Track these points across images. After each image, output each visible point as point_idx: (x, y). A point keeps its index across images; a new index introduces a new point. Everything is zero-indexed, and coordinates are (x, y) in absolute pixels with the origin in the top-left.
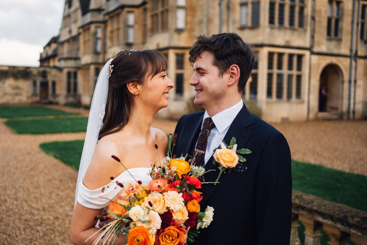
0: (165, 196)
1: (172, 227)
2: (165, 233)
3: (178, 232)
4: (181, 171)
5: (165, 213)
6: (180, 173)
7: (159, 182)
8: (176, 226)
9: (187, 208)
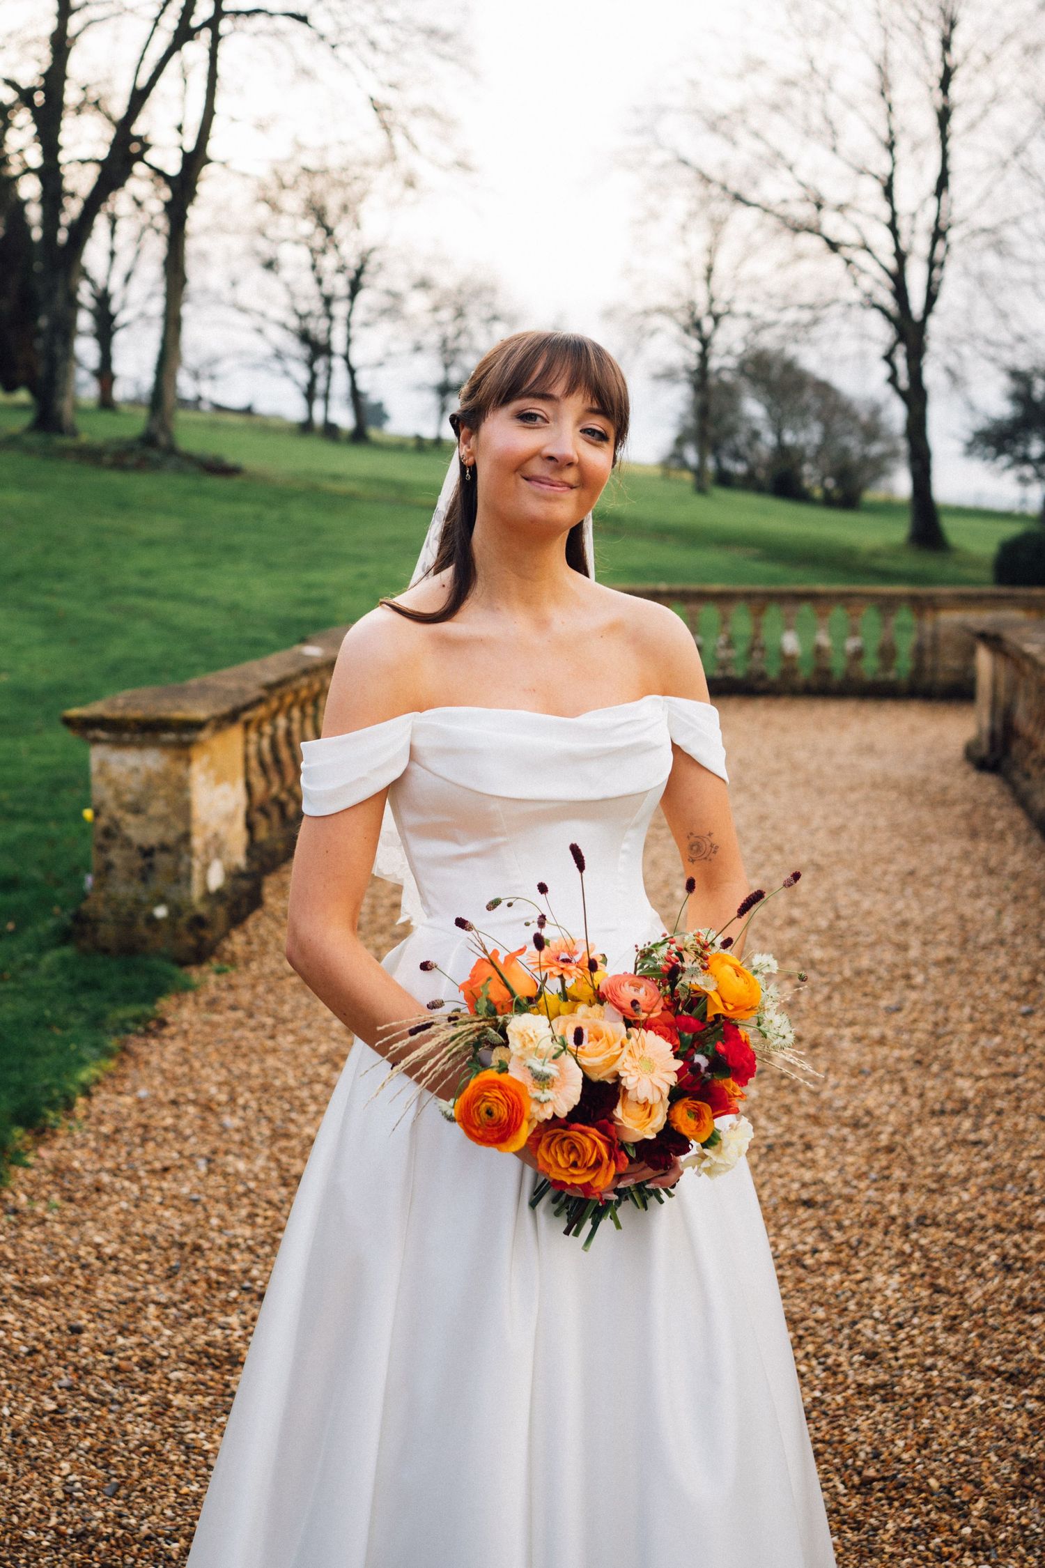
0: (633, 1039)
1: (594, 1132)
2: (567, 1133)
3: (602, 1157)
4: (723, 1001)
5: (602, 1084)
6: (716, 1006)
7: (642, 991)
8: (610, 1137)
9: (670, 1108)
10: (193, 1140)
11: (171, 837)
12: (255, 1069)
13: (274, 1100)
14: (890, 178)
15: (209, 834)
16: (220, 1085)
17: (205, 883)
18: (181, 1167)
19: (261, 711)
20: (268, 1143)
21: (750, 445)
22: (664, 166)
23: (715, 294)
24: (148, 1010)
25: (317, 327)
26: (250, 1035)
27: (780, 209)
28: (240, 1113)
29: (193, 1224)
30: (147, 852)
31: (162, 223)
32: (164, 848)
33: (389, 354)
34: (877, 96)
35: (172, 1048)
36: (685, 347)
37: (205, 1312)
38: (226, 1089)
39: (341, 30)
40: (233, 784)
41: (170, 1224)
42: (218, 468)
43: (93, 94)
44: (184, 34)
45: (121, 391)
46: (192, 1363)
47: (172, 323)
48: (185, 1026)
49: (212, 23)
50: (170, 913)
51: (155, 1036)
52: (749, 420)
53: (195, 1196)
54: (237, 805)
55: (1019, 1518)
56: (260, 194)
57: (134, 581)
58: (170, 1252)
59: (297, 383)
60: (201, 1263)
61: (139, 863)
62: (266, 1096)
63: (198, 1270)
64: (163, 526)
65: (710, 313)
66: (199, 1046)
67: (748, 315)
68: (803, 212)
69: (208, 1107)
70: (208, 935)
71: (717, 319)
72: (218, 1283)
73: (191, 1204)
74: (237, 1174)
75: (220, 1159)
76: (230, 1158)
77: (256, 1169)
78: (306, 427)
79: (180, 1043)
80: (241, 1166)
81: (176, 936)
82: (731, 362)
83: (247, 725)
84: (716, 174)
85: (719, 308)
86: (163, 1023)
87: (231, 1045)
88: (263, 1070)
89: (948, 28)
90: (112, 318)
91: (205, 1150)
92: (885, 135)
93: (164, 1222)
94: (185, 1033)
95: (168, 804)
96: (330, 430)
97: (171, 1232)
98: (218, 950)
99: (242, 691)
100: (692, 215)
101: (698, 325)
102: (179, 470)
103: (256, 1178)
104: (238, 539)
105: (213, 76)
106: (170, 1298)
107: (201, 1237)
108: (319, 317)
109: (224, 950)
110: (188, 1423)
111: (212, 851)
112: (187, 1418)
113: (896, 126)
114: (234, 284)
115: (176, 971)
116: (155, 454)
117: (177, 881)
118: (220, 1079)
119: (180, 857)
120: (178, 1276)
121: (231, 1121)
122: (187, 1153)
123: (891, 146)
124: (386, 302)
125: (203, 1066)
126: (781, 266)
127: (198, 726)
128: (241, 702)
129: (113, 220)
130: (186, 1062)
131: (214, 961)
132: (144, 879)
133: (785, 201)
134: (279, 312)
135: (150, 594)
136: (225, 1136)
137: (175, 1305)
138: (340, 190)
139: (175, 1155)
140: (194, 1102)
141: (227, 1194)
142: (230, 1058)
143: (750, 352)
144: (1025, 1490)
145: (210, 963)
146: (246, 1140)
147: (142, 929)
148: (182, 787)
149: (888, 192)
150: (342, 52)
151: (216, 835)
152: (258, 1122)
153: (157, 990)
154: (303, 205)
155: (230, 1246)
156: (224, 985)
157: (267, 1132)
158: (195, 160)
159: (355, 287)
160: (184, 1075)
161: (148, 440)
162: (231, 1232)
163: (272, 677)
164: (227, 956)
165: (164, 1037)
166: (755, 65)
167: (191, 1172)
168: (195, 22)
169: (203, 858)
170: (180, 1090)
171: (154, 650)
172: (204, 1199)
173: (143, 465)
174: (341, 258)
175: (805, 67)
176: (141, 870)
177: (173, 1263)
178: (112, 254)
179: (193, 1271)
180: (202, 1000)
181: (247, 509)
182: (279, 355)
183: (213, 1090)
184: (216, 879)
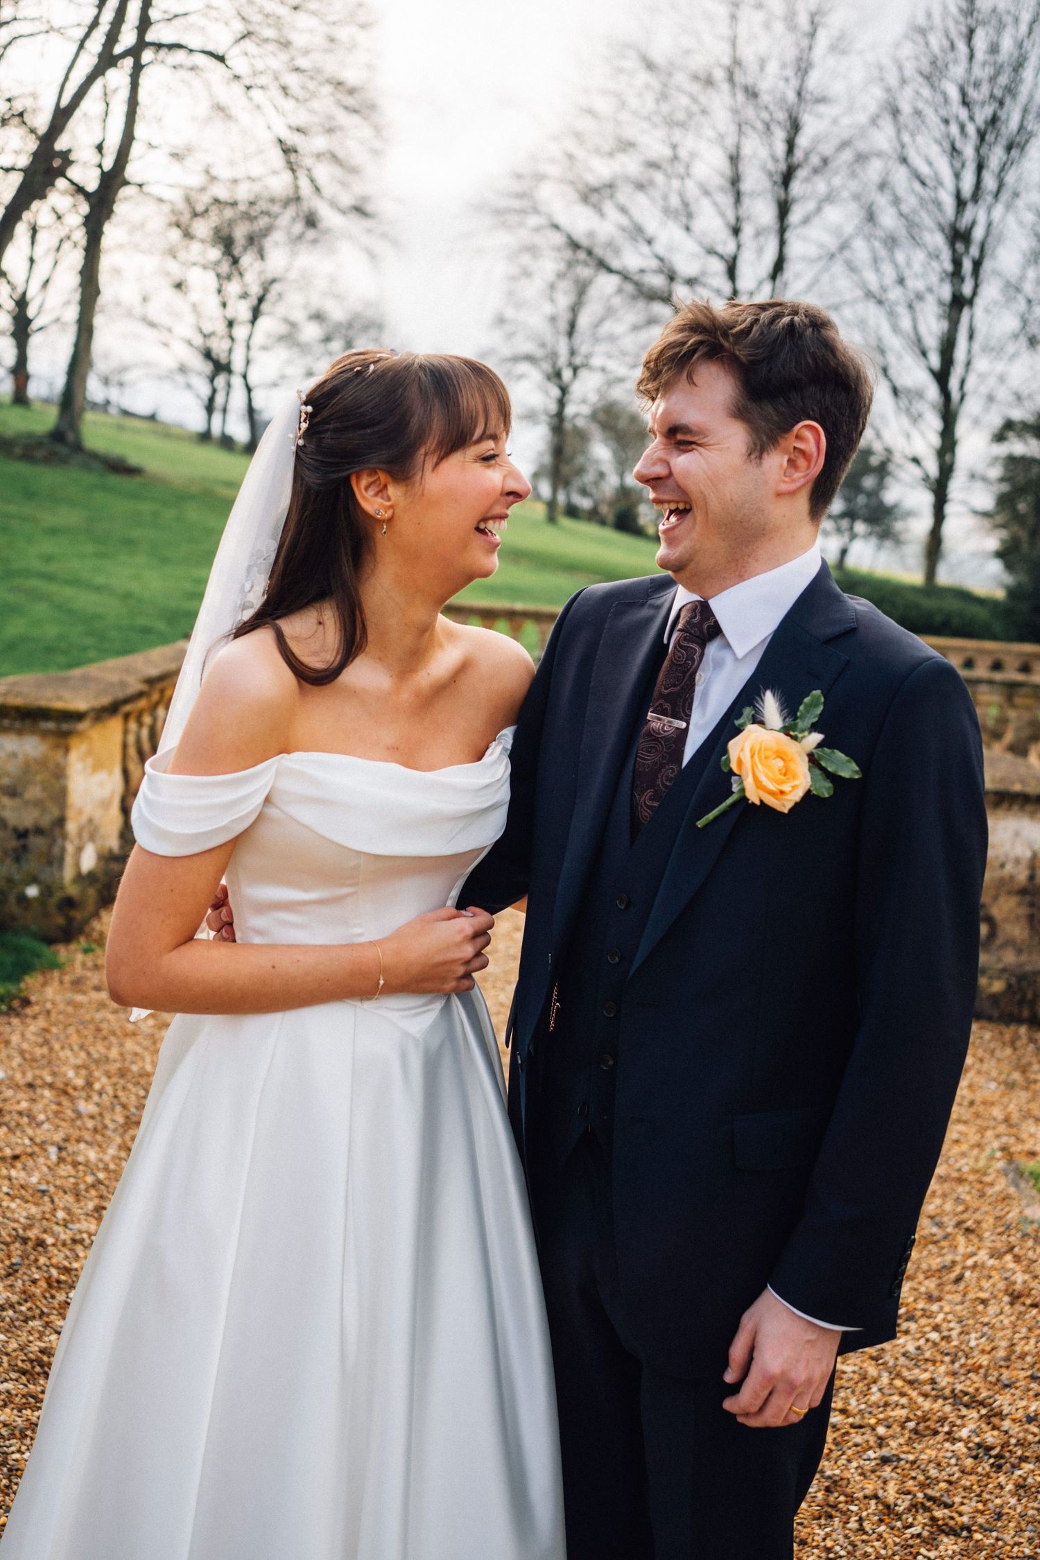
10: (46, 1126)
11: (46, 821)
12: (114, 1053)
13: (130, 1086)
14: (735, 258)
15: (84, 819)
16: (77, 1068)
17: (77, 865)
18: (31, 1155)
19: (143, 703)
20: (121, 1131)
21: (596, 484)
22: (537, 229)
23: (576, 347)
24: (12, 988)
25: (219, 347)
26: (111, 1017)
27: (636, 278)
28: (96, 1098)
29: (39, 1216)
30: (22, 834)
31: (80, 236)
32: (39, 831)
33: (283, 377)
34: (727, 185)
35: (33, 1027)
36: (547, 393)
37: (42, 1314)
38: (83, 1072)
39: (255, 74)
40: (110, 773)
41: (16, 1216)
42: (119, 467)
43: (18, 106)
44: (107, 60)
45: (34, 390)
46: (24, 1372)
47: (85, 330)
48: (49, 1006)
49: (135, 52)
50: (42, 893)
51: (18, 1015)
52: (597, 462)
53: (44, 1187)
54: (113, 793)
55: (824, 1540)
56: (174, 219)
57: (36, 565)
58: (12, 1247)
59: (198, 396)
60: (42, 1260)
61: (14, 843)
62: (122, 1082)
63: (39, 1268)
64: (67, 516)
65: (570, 364)
66: (61, 1027)
67: (603, 370)
68: (657, 281)
69: (64, 1091)
70: (78, 915)
71: (575, 370)
72: (58, 1282)
73: (39, 1194)
74: (87, 1164)
75: (71, 1147)
76: (82, 1146)
77: (107, 1158)
78: (205, 437)
79: (41, 1023)
80: (92, 1155)
81: (46, 915)
82: (585, 410)
83: (127, 717)
84: (584, 242)
85: (578, 361)
86: (26, 1002)
87: (92, 1027)
88: (122, 1054)
89: (793, 132)
90: (29, 321)
91: (58, 1137)
92: (732, 220)
93: (9, 1214)
94: (48, 1012)
95: (44, 789)
96: (227, 442)
97: (16, 1225)
98: (87, 929)
99: (123, 684)
100: (561, 276)
101: (558, 374)
102: (86, 467)
103: (106, 1169)
104: (135, 533)
105: (133, 103)
106: (8, 1299)
107: (45, 1231)
108: (222, 337)
109: (93, 929)
110: (14, 1441)
111: (85, 835)
112: (12, 1436)
113: (742, 212)
114: (145, 300)
115: (45, 950)
116: (62, 450)
117: (50, 863)
118: (79, 1062)
119: (54, 840)
120: (18, 1275)
121: (86, 1107)
122: (38, 1140)
123: (736, 231)
124: (283, 329)
125: (63, 1048)
126: (636, 328)
127: (78, 716)
128: (121, 695)
129: (34, 230)
130: (46, 1042)
131: (82, 940)
132: (17, 860)
133: (642, 271)
134: (185, 329)
135: (50, 578)
136: (79, 1123)
137: (12, 1306)
138: (247, 223)
139: (27, 1141)
140: (51, 1086)
141: (76, 1184)
142: (90, 1039)
143: (603, 403)
144: (829, 1510)
145: (79, 942)
146: (99, 1127)
147: (12, 907)
148: (60, 774)
149: (731, 272)
150: (255, 93)
151: (90, 821)
152: (113, 1109)
153: (22, 968)
154: (212, 233)
155: (74, 1241)
156: (90, 964)
157: (121, 1120)
158: (113, 180)
159: (256, 313)
160: (43, 1056)
161: (57, 436)
162: (77, 1226)
163: (153, 672)
164: (95, 935)
165: (26, 1016)
166: (626, 145)
167: (41, 1160)
168: (118, 49)
169: (76, 842)
170: (37, 1072)
171: (51, 631)
172: (52, 1189)
173: (51, 459)
174: (245, 285)
175: (668, 152)
176: (15, 850)
177: (14, 1260)
178: (32, 260)
179: (34, 1270)
180: (67, 978)
181: (145, 507)
182: (183, 369)
183: (71, 1074)
184: (88, 861)
